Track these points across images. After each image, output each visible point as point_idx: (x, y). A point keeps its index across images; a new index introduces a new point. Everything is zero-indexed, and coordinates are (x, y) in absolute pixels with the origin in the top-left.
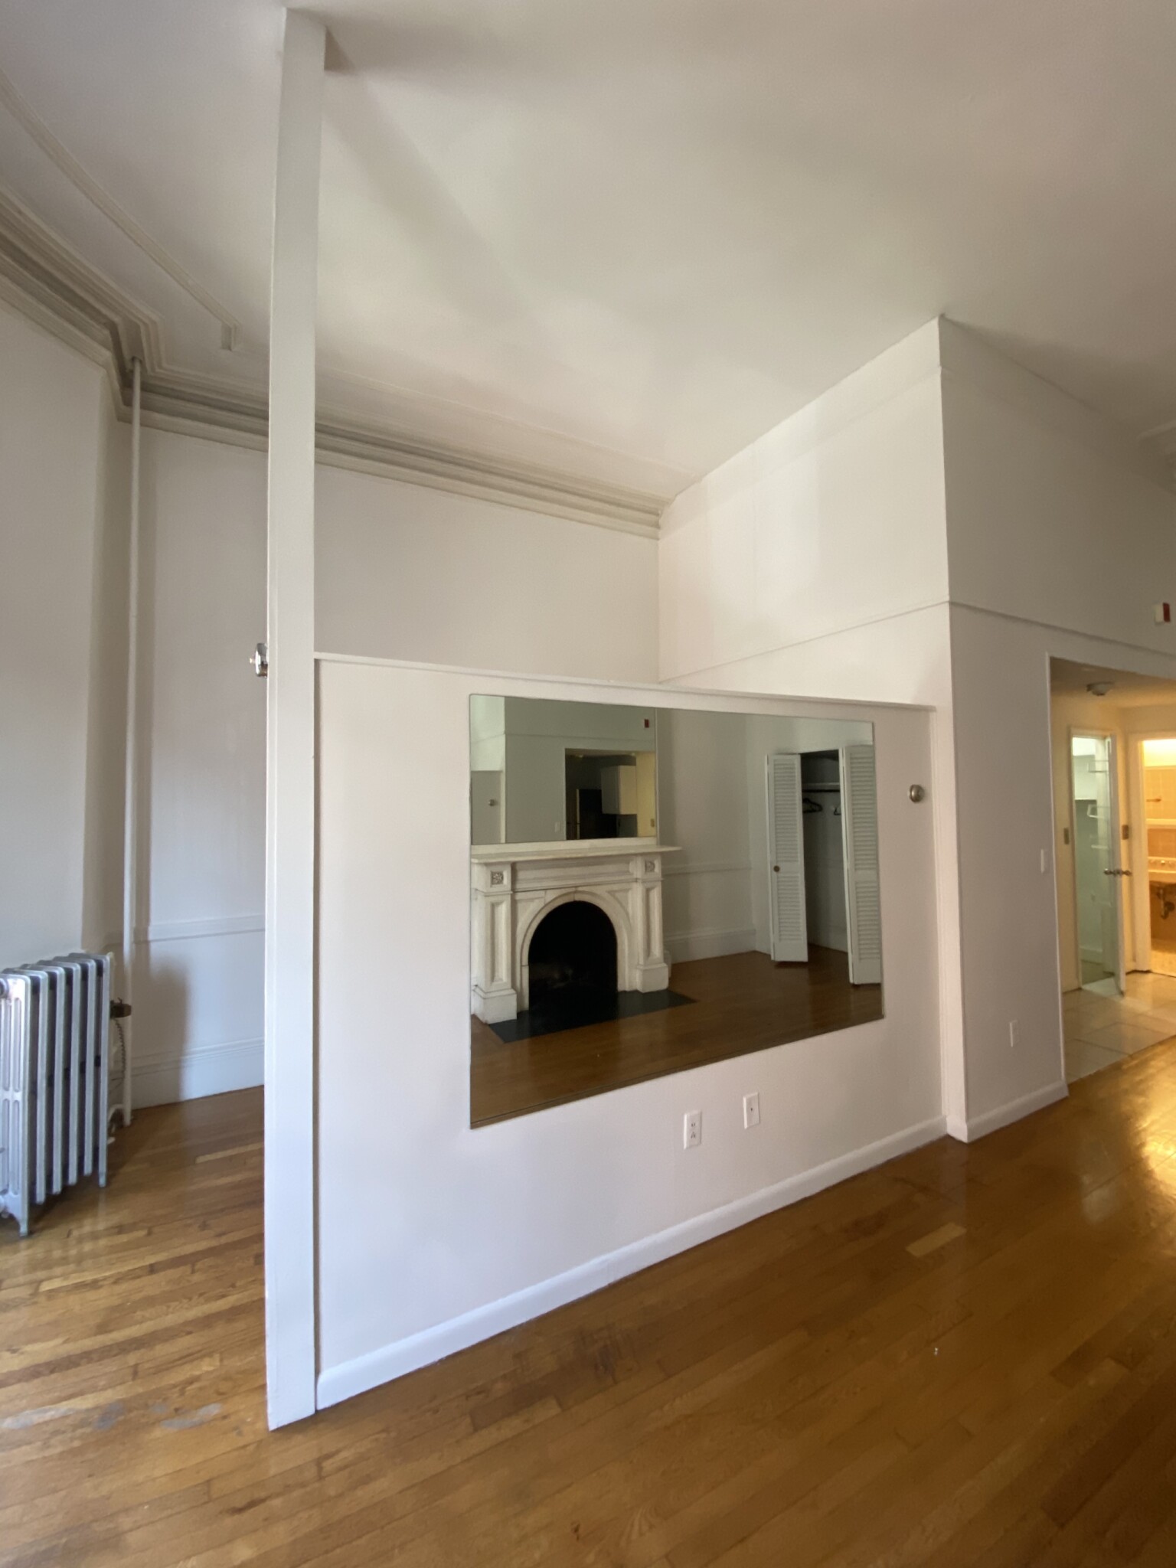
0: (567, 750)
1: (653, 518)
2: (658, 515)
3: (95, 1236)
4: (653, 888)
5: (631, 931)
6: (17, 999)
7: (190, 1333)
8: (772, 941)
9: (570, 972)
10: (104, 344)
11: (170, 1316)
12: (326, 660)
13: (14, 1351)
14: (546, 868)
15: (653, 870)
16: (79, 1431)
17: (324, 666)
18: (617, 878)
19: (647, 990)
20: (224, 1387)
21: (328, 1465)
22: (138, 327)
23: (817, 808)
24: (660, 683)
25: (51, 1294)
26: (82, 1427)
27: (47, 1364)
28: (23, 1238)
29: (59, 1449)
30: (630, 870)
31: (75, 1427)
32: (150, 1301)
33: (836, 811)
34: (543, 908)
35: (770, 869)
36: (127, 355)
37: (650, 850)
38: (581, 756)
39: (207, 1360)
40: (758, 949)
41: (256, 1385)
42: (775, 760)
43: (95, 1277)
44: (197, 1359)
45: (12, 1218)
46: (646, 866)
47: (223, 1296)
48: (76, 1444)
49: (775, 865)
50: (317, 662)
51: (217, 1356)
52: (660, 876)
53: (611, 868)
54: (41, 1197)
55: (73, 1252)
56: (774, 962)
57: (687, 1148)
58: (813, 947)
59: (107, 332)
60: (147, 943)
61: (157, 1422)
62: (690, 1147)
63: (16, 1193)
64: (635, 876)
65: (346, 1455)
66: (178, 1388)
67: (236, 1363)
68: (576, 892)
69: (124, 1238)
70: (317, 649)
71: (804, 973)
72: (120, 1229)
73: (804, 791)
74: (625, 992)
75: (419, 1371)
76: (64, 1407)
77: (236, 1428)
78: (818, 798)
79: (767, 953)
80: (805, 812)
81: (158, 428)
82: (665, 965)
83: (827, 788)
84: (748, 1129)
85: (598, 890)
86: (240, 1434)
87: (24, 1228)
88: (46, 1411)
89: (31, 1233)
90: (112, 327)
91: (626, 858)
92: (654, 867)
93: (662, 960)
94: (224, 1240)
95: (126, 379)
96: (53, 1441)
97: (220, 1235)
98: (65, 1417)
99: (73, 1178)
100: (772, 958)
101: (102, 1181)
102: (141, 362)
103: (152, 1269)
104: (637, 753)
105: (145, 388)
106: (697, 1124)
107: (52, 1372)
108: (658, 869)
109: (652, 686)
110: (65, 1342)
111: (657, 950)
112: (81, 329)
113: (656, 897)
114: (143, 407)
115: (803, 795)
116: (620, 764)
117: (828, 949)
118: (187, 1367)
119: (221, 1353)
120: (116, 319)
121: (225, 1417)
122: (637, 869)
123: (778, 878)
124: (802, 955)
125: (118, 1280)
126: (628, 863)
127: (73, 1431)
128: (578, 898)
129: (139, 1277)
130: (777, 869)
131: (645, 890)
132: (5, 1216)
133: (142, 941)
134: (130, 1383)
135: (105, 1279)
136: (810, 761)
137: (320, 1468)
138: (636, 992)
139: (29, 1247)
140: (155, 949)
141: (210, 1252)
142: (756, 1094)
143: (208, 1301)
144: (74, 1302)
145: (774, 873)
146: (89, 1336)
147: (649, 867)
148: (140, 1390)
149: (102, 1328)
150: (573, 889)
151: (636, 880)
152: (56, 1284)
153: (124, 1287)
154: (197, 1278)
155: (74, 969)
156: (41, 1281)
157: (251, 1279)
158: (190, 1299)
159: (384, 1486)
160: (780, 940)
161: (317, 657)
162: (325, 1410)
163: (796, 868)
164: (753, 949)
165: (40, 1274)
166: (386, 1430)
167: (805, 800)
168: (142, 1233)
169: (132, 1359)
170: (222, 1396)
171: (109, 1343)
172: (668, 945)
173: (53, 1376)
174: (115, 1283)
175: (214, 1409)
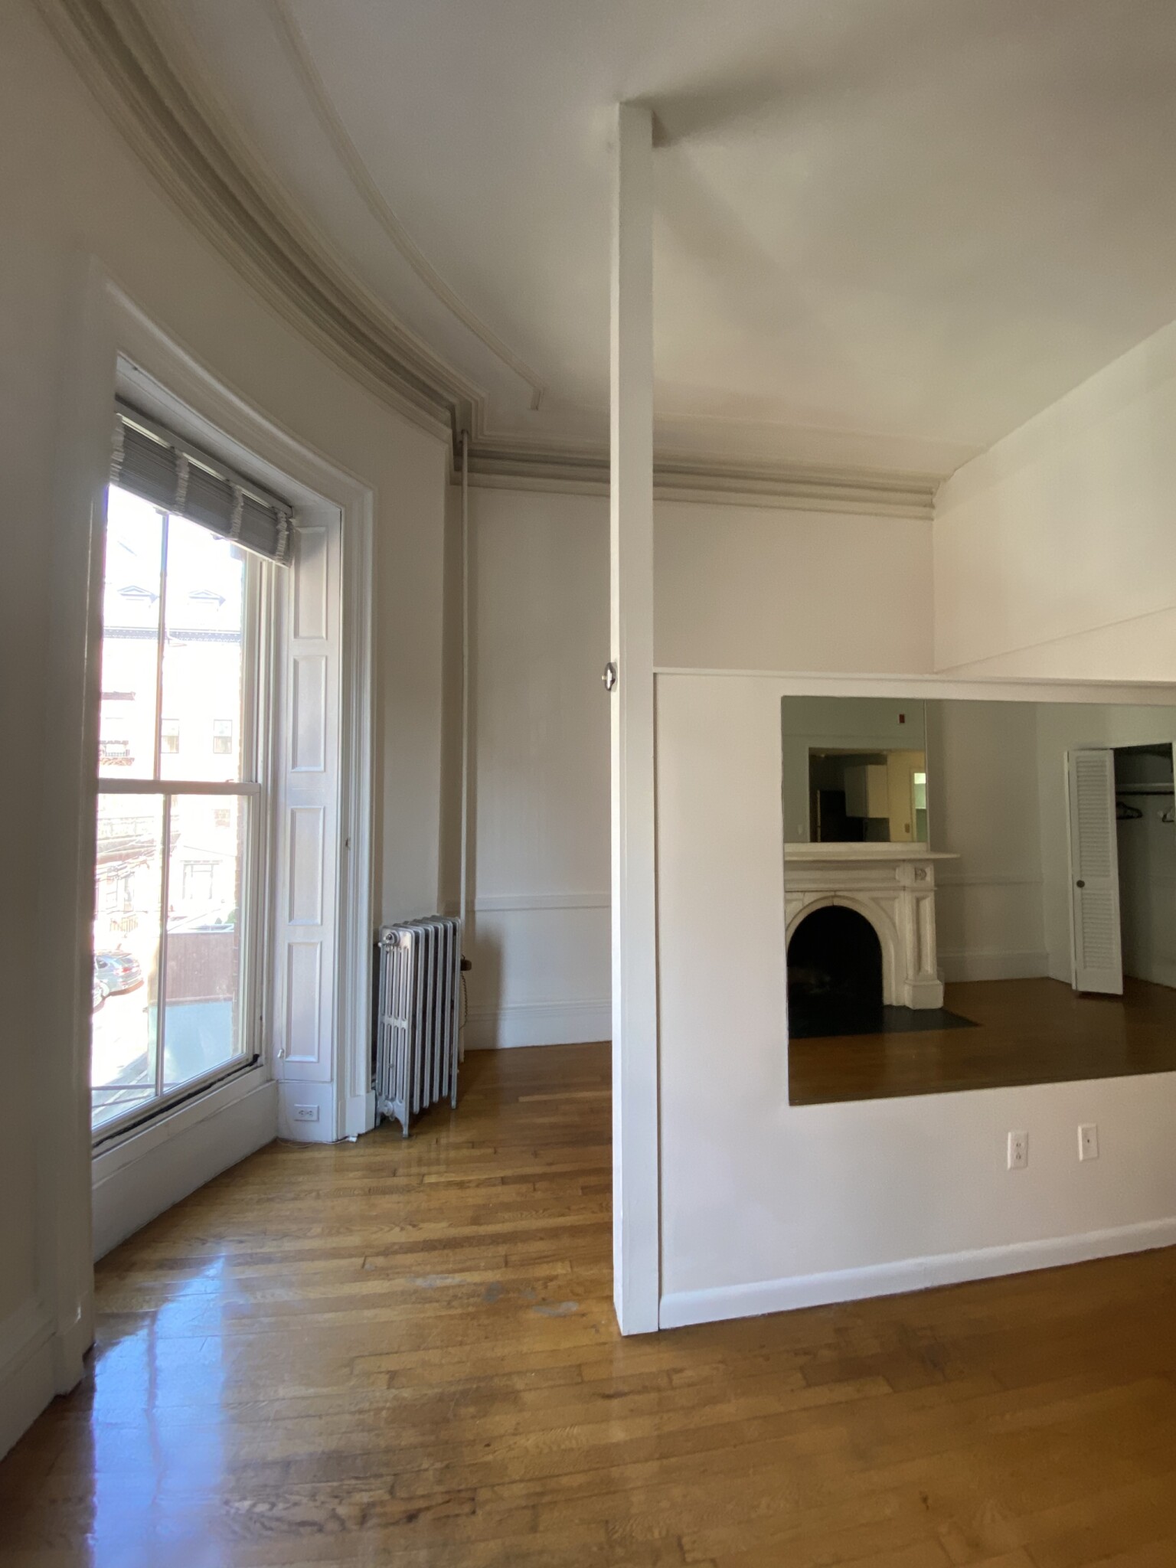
0: (810, 749)
1: (925, 497)
2: (932, 493)
3: (457, 1147)
4: (924, 898)
5: (898, 943)
6: (405, 948)
7: (541, 1239)
8: (1073, 966)
9: (827, 979)
10: (446, 424)
11: (523, 1222)
12: (661, 674)
13: (414, 1226)
14: (804, 869)
15: (923, 878)
16: (472, 1300)
17: (660, 678)
18: (880, 885)
19: (918, 1007)
20: (580, 1290)
21: (677, 1379)
22: (471, 404)
23: (1135, 814)
24: (937, 673)
25: (435, 1186)
26: (473, 1296)
27: (440, 1241)
28: (405, 1138)
29: (459, 1311)
30: (897, 877)
31: (469, 1296)
32: (507, 1207)
33: (1165, 816)
34: (801, 911)
35: (1070, 884)
36: (459, 430)
37: (918, 856)
38: (823, 756)
39: (559, 1264)
40: (1052, 974)
41: (605, 1295)
42: (1078, 757)
43: (463, 1179)
44: (553, 1261)
45: (397, 1121)
46: (916, 874)
47: (563, 1215)
48: (471, 1309)
49: (1077, 879)
50: (655, 675)
51: (567, 1263)
52: (933, 883)
53: (874, 874)
54: (416, 1109)
55: (443, 1156)
56: (1076, 991)
57: (1011, 1168)
58: (1128, 979)
59: (448, 414)
60: (473, 912)
61: (528, 1306)
62: (1014, 1168)
63: (401, 1102)
64: (902, 884)
65: (689, 1373)
66: (541, 1282)
67: (587, 1273)
68: (835, 896)
69: (476, 1152)
70: (656, 664)
71: (1118, 1008)
72: (473, 1145)
73: (1118, 793)
74: (890, 1007)
75: (744, 1320)
76: (457, 1279)
77: (594, 1326)
78: (1136, 802)
79: (1067, 981)
80: (1120, 818)
81: (479, 486)
82: (938, 982)
83: (1148, 790)
84: (1084, 1160)
85: (859, 896)
86: (597, 1331)
87: (405, 1131)
88: (446, 1278)
89: (410, 1135)
90: (452, 409)
91: (891, 864)
92: (926, 873)
93: (936, 976)
94: (554, 1169)
95: (457, 451)
96: (454, 1303)
97: (550, 1164)
98: (459, 1286)
99: (436, 1098)
100: (1074, 987)
101: (454, 1103)
102: (468, 432)
103: (504, 1181)
104: (890, 751)
105: (471, 454)
106: (1023, 1145)
107: (444, 1247)
108: (930, 878)
109: (927, 676)
110: (450, 1226)
111: (929, 965)
112: (431, 414)
113: (928, 906)
114: (470, 471)
115: (1116, 798)
116: (867, 765)
117: (1148, 984)
118: (545, 1266)
119: (570, 1261)
120: (453, 400)
121: (583, 1315)
122: (905, 876)
123: (1082, 894)
124: (1118, 989)
125: (480, 1184)
126: (895, 870)
127: (468, 1299)
128: (837, 902)
129: (494, 1185)
130: (1081, 884)
131: (915, 901)
132: (392, 1120)
133: (471, 911)
134: (504, 1269)
135: (470, 1181)
136: (1125, 758)
137: (671, 1380)
138: (904, 1008)
139: (409, 1147)
140: (480, 918)
141: (543, 1177)
142: (1094, 1125)
143: (550, 1216)
144: (452, 1196)
145: (1078, 890)
146: (467, 1225)
147: (919, 874)
148: (513, 1277)
149: (475, 1221)
150: (832, 894)
151: (904, 888)
152: (433, 1179)
153: (483, 1191)
154: (539, 1195)
155: (439, 927)
156: (424, 1175)
157: (582, 1206)
158: (537, 1212)
159: (730, 1410)
160: (1085, 967)
161: (654, 671)
162: (665, 1330)
163: (1107, 885)
164: (1046, 975)
165: (424, 1170)
166: (722, 1362)
167: (1119, 804)
168: (491, 1151)
169: (502, 1250)
170: (578, 1297)
171: (483, 1234)
172: (941, 962)
173: (446, 1251)
174: (478, 1186)
175: (573, 1307)
